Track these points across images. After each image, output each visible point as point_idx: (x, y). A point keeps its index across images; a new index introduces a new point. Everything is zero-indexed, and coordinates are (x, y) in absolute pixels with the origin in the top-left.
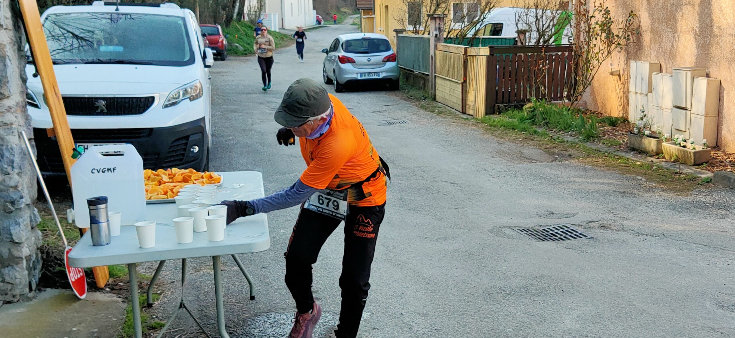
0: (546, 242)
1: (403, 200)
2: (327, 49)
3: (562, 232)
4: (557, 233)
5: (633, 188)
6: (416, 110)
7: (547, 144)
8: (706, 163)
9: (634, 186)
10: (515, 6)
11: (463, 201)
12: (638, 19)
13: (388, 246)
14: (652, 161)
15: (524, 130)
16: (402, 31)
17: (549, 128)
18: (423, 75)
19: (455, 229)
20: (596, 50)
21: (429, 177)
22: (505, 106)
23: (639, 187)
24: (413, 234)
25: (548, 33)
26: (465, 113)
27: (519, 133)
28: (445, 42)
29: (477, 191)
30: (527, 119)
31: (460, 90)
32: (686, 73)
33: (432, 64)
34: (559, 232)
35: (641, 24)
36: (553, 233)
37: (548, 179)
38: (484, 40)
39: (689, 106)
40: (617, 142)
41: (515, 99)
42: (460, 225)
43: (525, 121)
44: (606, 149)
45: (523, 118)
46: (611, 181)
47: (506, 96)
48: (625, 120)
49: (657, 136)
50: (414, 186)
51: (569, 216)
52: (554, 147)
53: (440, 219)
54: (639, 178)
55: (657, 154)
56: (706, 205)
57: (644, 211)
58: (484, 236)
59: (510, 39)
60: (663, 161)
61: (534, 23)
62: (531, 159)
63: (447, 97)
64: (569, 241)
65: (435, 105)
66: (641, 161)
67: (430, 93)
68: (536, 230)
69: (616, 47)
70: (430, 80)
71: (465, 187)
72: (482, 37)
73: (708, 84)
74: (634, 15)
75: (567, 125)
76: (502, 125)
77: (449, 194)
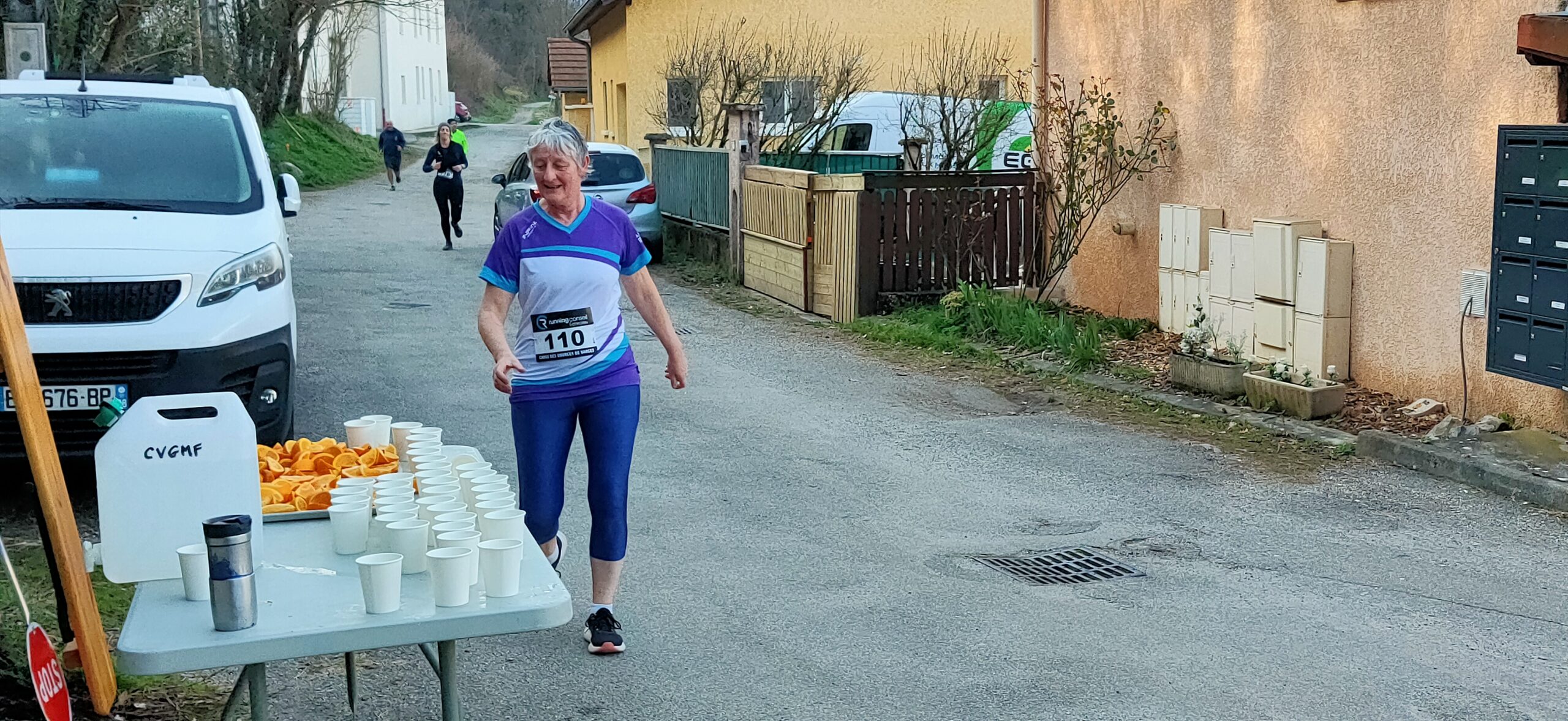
0: (1049, 587)
1: (729, 500)
2: (503, 175)
3: (1077, 563)
4: (1066, 566)
5: (1200, 467)
6: (708, 306)
7: (1001, 377)
8: (1338, 413)
9: (1199, 464)
10: (899, 90)
11: (854, 500)
12: (1173, 119)
13: (725, 603)
14: (1225, 412)
15: (947, 346)
16: (663, 139)
17: (998, 343)
18: (712, 232)
19: (857, 563)
20: (1088, 180)
21: (772, 450)
22: (900, 297)
23: (1212, 467)
24: (770, 575)
25: (965, 146)
26: (812, 312)
27: (935, 352)
28: (761, 163)
29: (880, 479)
30: (951, 325)
31: (801, 264)
32: (1283, 229)
33: (734, 207)
34: (1071, 564)
35: (1179, 128)
36: (1059, 565)
37: (1019, 450)
38: (833, 158)
39: (1289, 297)
40: (1143, 371)
41: (920, 282)
42: (864, 552)
43: (947, 329)
44: (1125, 386)
45: (942, 321)
46: (1149, 454)
47: (900, 276)
48: (1153, 326)
49: (1229, 360)
50: (746, 471)
51: (1082, 529)
52: (1015, 384)
53: (818, 541)
54: (1207, 446)
55: (1234, 396)
56: (1353, 502)
57: (1233, 516)
58: (920, 577)
59: (888, 157)
60: (1247, 411)
61: (938, 125)
62: (973, 408)
63: (772, 279)
64: (1097, 584)
65: (743, 294)
66: (1202, 410)
67: (731, 270)
68: (1022, 560)
69: (1129, 177)
70: (731, 243)
71: (852, 470)
72: (830, 152)
73: (1330, 252)
74: (1163, 109)
75: (1037, 338)
76: (899, 337)
77: (822, 485)
